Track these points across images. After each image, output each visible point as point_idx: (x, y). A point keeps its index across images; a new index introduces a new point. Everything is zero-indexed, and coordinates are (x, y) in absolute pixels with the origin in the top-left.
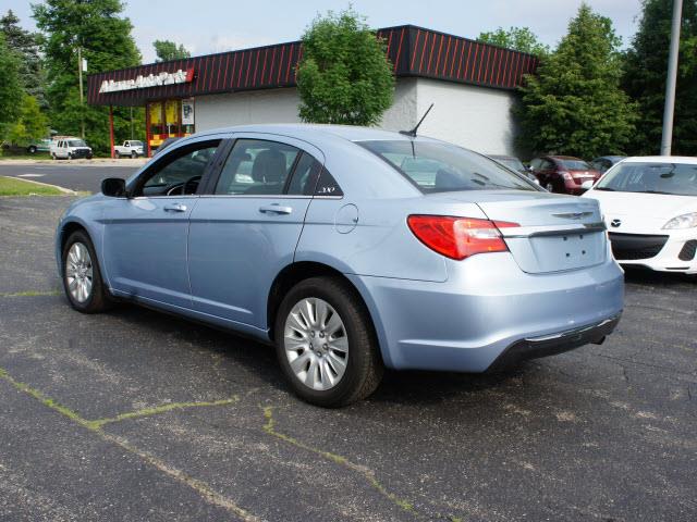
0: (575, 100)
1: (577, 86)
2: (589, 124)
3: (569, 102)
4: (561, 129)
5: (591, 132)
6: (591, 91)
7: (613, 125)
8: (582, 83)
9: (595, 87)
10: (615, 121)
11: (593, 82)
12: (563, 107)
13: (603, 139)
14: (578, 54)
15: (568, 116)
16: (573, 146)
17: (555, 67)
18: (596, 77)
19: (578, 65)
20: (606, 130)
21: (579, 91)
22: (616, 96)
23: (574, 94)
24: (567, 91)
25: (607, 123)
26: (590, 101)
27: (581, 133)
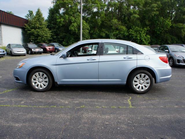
0: (38, 30)
1: (39, 27)
2: (42, 36)
3: (37, 31)
4: (35, 37)
5: (42, 37)
6: (41, 28)
7: (47, 36)
8: (40, 26)
9: (42, 27)
10: (47, 35)
11: (42, 26)
12: (36, 32)
13: (45, 39)
14: (38, 19)
15: (37, 34)
16: (38, 40)
17: (33, 23)
18: (42, 25)
19: (38, 22)
20: (45, 37)
21: (39, 28)
22: (47, 29)
23: (38, 29)
24: (36, 28)
25: (45, 35)
26: (41, 30)
27: (40, 38)
